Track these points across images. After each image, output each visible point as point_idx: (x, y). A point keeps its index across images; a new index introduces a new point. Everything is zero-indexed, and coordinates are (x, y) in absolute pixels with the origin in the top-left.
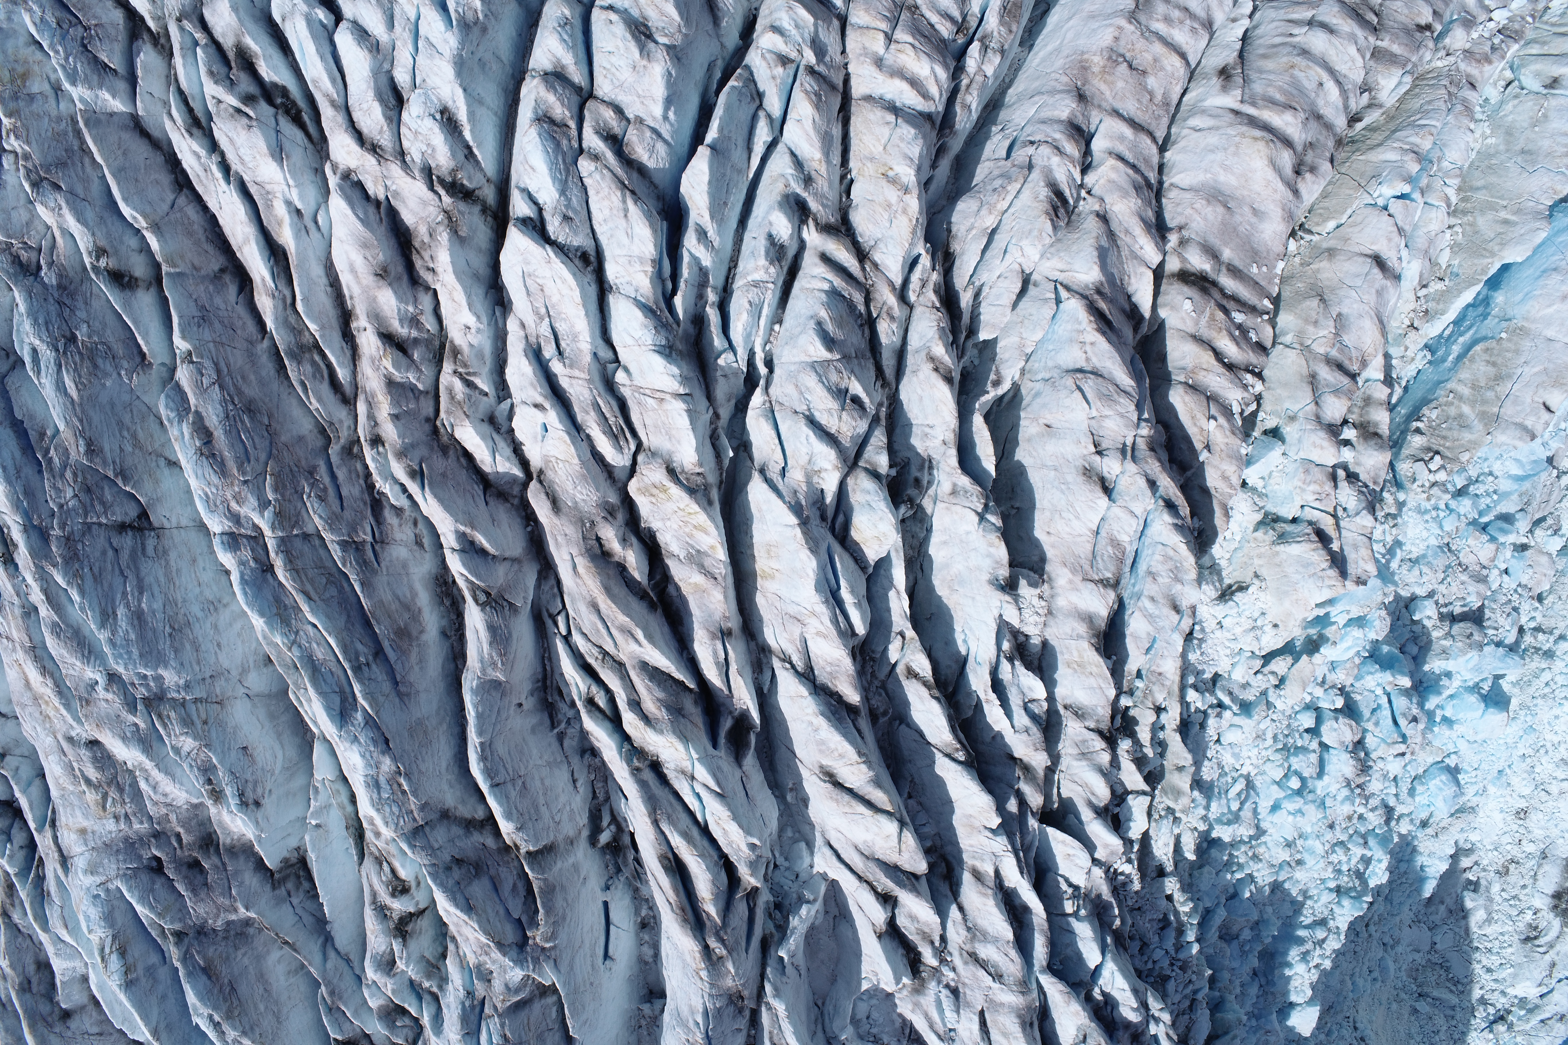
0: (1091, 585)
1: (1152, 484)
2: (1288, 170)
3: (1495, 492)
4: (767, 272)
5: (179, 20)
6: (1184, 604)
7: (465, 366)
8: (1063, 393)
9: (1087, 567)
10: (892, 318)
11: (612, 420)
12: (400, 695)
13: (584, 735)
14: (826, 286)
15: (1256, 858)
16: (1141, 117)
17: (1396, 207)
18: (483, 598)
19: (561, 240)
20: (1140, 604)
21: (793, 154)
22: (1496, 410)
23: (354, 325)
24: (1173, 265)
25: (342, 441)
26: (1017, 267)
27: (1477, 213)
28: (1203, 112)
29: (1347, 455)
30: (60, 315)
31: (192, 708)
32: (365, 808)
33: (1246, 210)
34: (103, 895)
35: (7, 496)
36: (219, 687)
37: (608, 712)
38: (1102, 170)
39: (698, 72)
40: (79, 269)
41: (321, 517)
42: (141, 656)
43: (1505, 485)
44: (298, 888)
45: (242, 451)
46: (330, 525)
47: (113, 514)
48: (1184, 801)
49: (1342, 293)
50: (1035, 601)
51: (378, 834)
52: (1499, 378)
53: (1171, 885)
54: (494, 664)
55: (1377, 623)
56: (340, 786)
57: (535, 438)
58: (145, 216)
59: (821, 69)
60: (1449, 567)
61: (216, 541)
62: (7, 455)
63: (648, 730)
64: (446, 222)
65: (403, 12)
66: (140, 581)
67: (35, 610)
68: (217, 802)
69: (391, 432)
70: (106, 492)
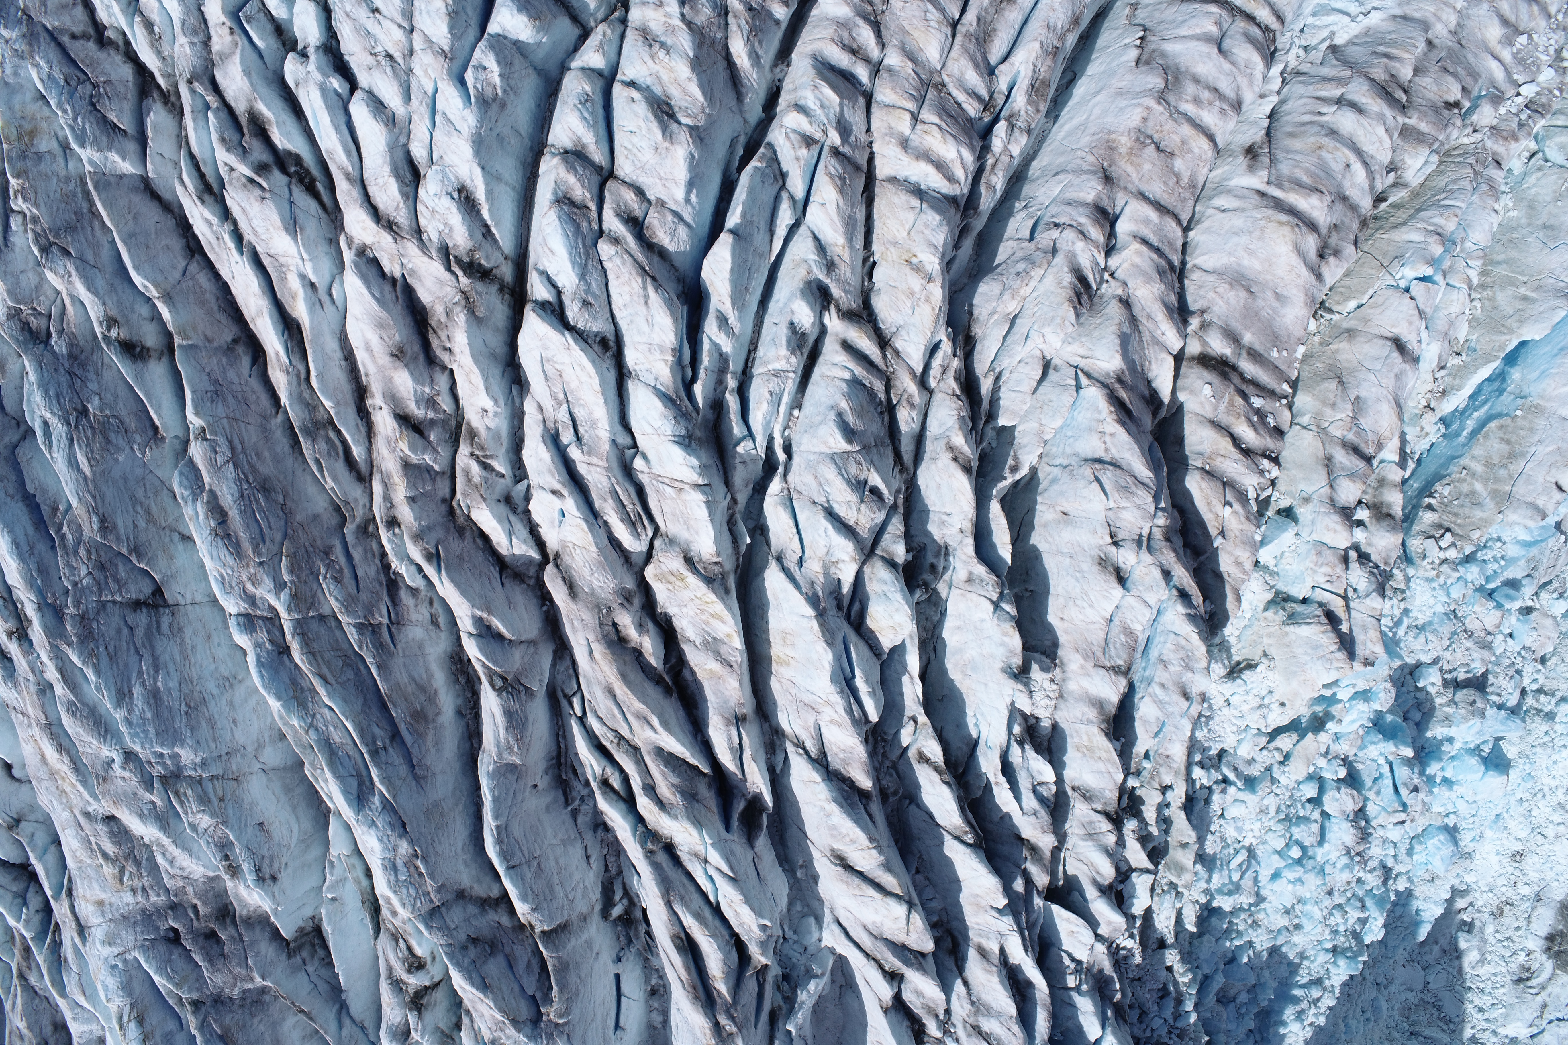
0: (1103, 672)
1: (1167, 574)
2: (1312, 255)
3: (1502, 558)
4: (788, 362)
5: (190, 82)
6: (1194, 691)
7: (482, 449)
8: (1081, 483)
9: (1099, 654)
10: (912, 406)
11: (630, 507)
12: (416, 778)
13: (597, 813)
14: (847, 375)
15: (1255, 924)
16: (1166, 200)
17: (1418, 289)
18: (499, 683)
19: (580, 325)
20: (1150, 690)
21: (816, 238)
22: (1508, 488)
23: (369, 402)
24: (1194, 348)
25: (358, 520)
26: (1038, 353)
27: (1496, 288)
28: (1229, 191)
29: (1360, 535)
30: (71, 386)
31: (209, 786)
32: (382, 888)
33: (1269, 294)
34: (120, 965)
35: (20, 574)
36: (235, 763)
37: (622, 793)
38: (1126, 253)
39: (720, 150)
40: (89, 337)
41: (337, 599)
42: (157, 735)
43: (1512, 551)
44: (313, 957)
45: (257, 531)
46: (346, 607)
47: (128, 591)
48: (1187, 877)
49: (1360, 375)
50: (1047, 684)
51: (394, 913)
52: (1512, 456)
53: (1172, 957)
54: (510, 748)
55: (1382, 695)
56: (355, 861)
57: (552, 523)
58: (156, 285)
59: (846, 150)
60: (1454, 633)
61: (232, 623)
62: (19, 531)
63: (662, 814)
64: (463, 302)
65: (420, 85)
66: (155, 659)
67: (51, 688)
68: (234, 878)
69: (407, 515)
70: (120, 569)
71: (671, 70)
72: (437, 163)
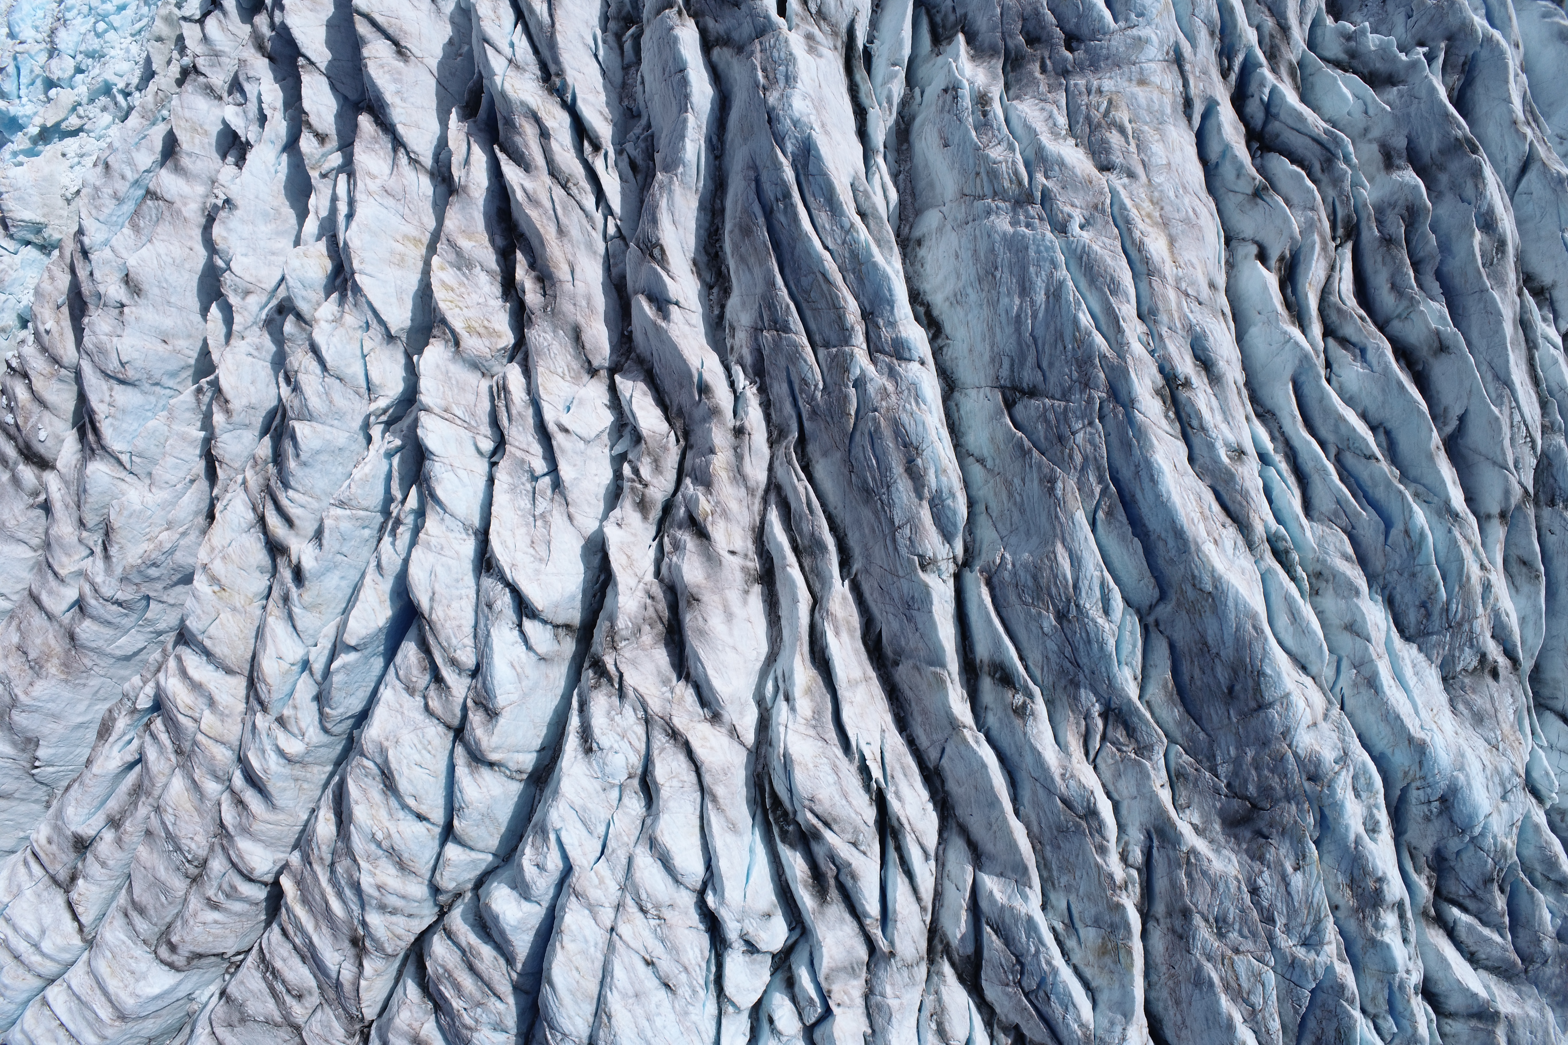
0: (167, 197)
1: (91, 275)
5: (895, 955)
8: (139, 364)
9: (166, 214)
11: (504, 406)
12: (756, 168)
14: (291, 493)
16: (32, 610)
18: (656, 252)
19: (500, 586)
20: (137, 177)
23: (753, 565)
25: (784, 446)
30: (1075, 650)
31: (987, 190)
34: (1133, 16)
35: (1152, 446)
36: (962, 213)
40: (1055, 705)
41: (808, 362)
42: (1027, 248)
44: (945, 15)
45: (875, 445)
46: (800, 353)
47: (1038, 407)
54: (661, 187)
57: (585, 405)
58: (964, 741)
59: (256, 707)
62: (1150, 496)
63: (534, 107)
64: (617, 638)
65: (613, 870)
66: (1018, 331)
67: (1139, 316)
68: (985, 95)
69: (720, 437)
70: (1042, 434)
71: (373, 817)
72: (613, 786)
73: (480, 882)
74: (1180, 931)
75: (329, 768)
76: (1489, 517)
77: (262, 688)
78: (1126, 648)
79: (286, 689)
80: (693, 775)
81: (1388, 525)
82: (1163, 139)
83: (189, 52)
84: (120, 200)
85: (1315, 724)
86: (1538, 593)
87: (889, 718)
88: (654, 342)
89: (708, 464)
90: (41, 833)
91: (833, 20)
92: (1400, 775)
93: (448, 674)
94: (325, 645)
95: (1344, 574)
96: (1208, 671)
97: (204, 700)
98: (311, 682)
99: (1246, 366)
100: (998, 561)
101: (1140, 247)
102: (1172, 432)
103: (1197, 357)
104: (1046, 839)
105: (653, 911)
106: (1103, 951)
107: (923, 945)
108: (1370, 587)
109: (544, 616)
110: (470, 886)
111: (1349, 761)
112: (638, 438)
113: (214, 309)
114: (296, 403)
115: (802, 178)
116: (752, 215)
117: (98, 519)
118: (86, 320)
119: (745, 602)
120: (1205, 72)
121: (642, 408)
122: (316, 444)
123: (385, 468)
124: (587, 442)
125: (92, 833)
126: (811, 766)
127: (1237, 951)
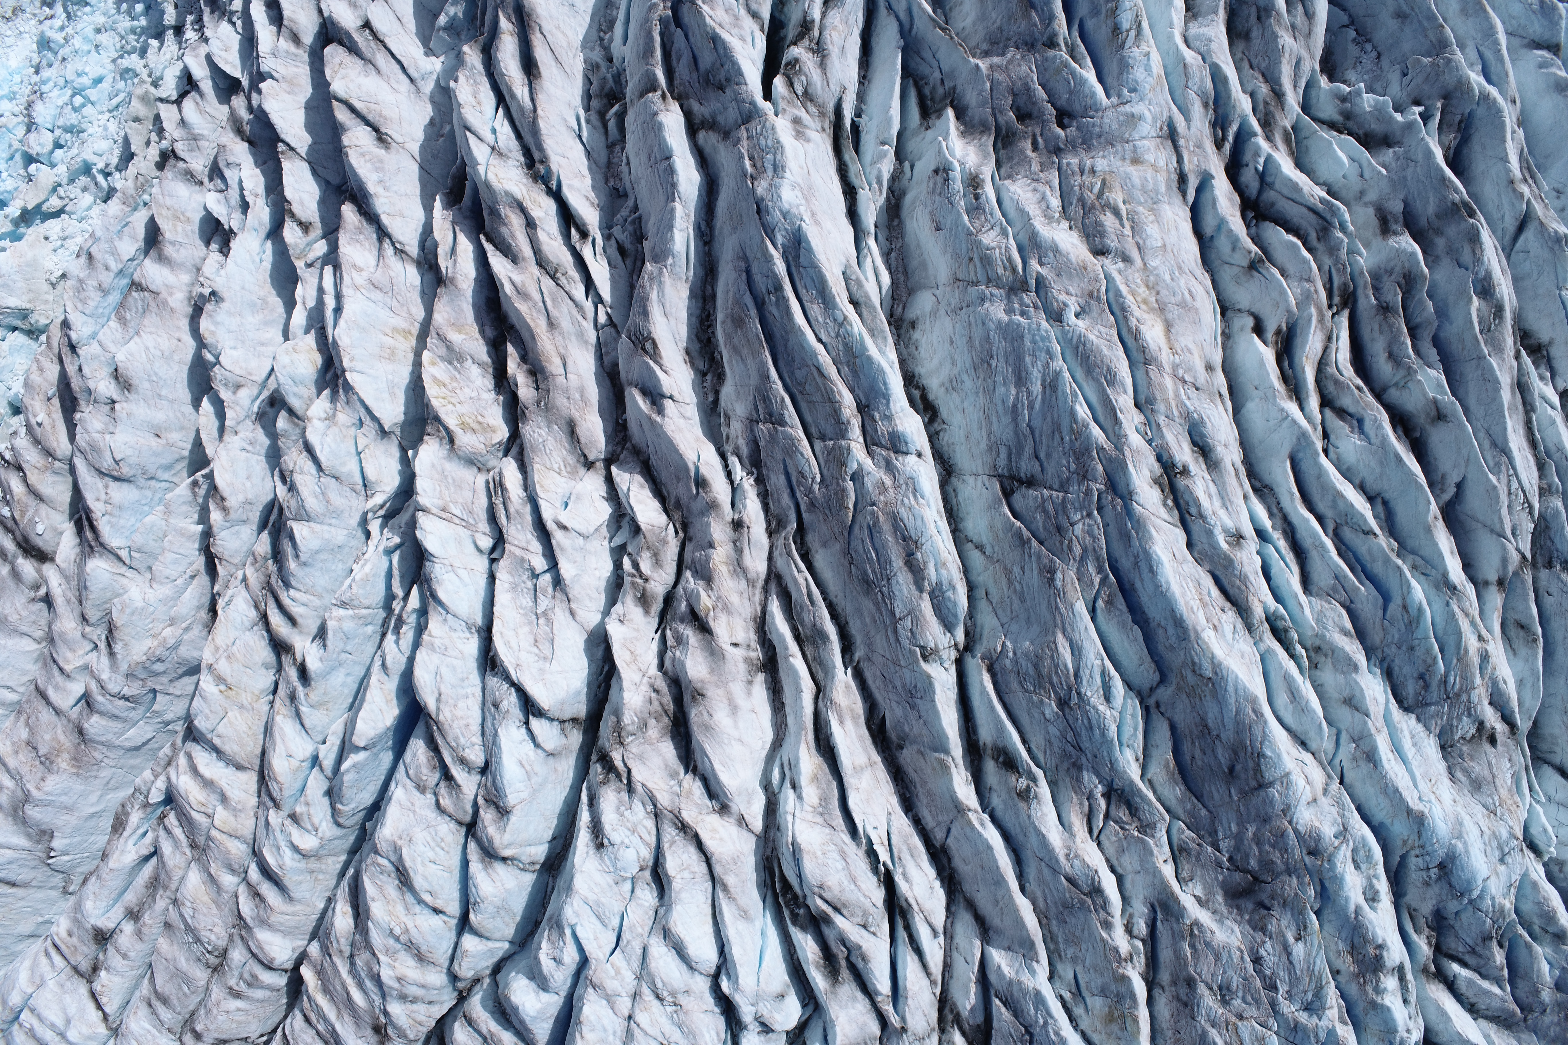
0: (152, 287)
1: (80, 369)
5: (905, 1029)
6: (85, 260)
8: (133, 460)
9: (152, 304)
10: (253, 555)
12: (746, 259)
14: (292, 592)
16: (40, 705)
18: (648, 345)
19: (506, 686)
20: (120, 266)
23: (756, 655)
25: (783, 536)
30: (1076, 735)
31: (981, 276)
34: (1125, 91)
35: (1151, 537)
36: (956, 298)
37: (571, 227)
40: (1057, 786)
41: (804, 455)
42: (1022, 337)
44: (934, 87)
45: (875, 539)
46: (793, 444)
47: (1036, 498)
50: (206, 282)
54: (650, 279)
57: (583, 500)
58: (970, 823)
59: (269, 804)
62: (1150, 586)
63: (519, 197)
64: (623, 734)
65: (628, 961)
66: (1015, 420)
67: (1137, 405)
68: (977, 176)
69: (719, 531)
70: (1041, 524)
71: (390, 913)
72: (625, 879)
73: (497, 969)
74: (1185, 999)
75: (343, 858)
76: (1486, 583)
77: (274, 787)
78: (1128, 731)
79: (298, 785)
80: (704, 866)
81: (1386, 598)
82: (1158, 220)
83: (167, 135)
84: (104, 292)
85: (1315, 800)
86: (1535, 656)
87: (894, 801)
88: (649, 435)
89: (708, 558)
90: (62, 927)
91: (820, 101)
92: (1399, 843)
93: (457, 772)
94: (334, 742)
95: (1343, 650)
96: (1209, 752)
97: (216, 796)
98: (322, 777)
99: (1243, 443)
100: (999, 649)
101: (1137, 335)
102: (1170, 520)
103: (1194, 443)
104: (1052, 913)
105: (669, 999)
106: (1110, 1019)
107: (934, 1015)
108: (1368, 660)
109: (550, 714)
110: (488, 972)
111: (1348, 836)
112: (636, 530)
113: (205, 402)
114: (293, 504)
115: (793, 269)
116: (744, 307)
117: (100, 614)
118: (77, 416)
119: (749, 693)
120: (1199, 146)
121: (640, 502)
122: (315, 544)
123: (386, 565)
124: (585, 537)
125: (112, 925)
126: (819, 853)
127: (1240, 1017)
